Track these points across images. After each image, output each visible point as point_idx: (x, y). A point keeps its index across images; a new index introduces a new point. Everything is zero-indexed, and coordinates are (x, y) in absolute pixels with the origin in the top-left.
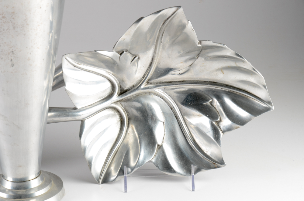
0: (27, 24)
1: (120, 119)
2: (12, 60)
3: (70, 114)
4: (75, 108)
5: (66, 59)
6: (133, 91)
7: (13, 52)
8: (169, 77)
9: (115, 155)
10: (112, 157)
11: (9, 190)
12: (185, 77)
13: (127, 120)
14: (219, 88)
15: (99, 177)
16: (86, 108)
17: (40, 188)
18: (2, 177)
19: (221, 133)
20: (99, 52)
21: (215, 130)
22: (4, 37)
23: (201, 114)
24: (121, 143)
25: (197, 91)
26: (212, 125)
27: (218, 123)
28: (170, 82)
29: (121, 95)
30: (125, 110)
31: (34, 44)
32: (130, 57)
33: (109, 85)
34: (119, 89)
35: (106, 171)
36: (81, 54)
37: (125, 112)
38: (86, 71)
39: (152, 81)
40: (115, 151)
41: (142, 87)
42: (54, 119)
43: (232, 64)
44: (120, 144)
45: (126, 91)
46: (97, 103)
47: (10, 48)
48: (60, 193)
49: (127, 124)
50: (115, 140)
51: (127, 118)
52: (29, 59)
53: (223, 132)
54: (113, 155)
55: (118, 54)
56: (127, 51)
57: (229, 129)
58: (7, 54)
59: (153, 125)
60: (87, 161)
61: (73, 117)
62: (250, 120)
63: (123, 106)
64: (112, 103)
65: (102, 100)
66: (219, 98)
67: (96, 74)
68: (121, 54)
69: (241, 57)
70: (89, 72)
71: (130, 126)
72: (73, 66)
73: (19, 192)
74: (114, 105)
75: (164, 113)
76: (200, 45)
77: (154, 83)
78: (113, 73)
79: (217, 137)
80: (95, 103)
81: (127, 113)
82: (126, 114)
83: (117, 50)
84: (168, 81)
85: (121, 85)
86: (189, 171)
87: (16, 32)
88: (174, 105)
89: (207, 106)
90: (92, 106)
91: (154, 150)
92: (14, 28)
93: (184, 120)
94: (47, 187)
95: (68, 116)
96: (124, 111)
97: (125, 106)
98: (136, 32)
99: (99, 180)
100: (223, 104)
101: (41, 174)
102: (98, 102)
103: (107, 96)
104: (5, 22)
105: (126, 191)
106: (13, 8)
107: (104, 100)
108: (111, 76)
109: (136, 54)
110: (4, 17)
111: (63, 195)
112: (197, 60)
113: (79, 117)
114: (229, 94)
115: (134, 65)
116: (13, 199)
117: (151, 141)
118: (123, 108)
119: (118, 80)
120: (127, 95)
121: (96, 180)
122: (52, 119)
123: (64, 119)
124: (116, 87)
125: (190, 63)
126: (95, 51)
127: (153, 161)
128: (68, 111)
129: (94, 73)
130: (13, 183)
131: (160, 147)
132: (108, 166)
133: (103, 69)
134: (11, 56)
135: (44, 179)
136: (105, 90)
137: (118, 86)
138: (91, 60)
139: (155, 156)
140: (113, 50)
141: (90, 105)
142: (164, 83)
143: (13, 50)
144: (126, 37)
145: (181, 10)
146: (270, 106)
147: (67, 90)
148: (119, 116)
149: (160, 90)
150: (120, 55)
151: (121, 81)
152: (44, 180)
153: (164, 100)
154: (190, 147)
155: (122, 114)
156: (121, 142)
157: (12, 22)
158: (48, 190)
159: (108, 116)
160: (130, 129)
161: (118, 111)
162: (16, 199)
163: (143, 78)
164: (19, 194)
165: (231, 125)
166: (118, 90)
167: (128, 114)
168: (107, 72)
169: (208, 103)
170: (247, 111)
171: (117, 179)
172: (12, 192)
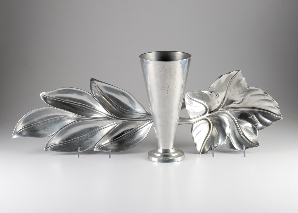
0: (176, 74)
1: (209, 125)
2: (167, 90)
3: (188, 120)
4: (190, 118)
5: (187, 94)
6: (216, 111)
8: (233, 105)
11: (161, 153)
12: (240, 105)
13: (212, 125)
14: (256, 110)
15: (200, 151)
16: (194, 118)
17: (174, 153)
19: (257, 130)
20: (202, 91)
21: (255, 130)
22: (165, 80)
23: (247, 122)
25: (246, 112)
26: (253, 127)
27: (256, 126)
28: (233, 108)
29: (210, 113)
32: (215, 95)
33: (204, 108)
38: (195, 101)
39: (224, 107)
41: (220, 110)
42: (180, 123)
43: (263, 98)
44: (209, 136)
45: (212, 111)
46: (199, 117)
47: (167, 85)
49: (212, 127)
50: (207, 134)
52: (175, 90)
53: (259, 130)
56: (214, 91)
57: (261, 129)
58: (166, 88)
59: (225, 128)
60: (195, 143)
61: (189, 122)
62: (271, 124)
65: (202, 115)
66: (256, 114)
68: (211, 93)
69: (267, 94)
71: (214, 128)
72: (189, 98)
73: (165, 154)
74: (206, 118)
75: (230, 122)
76: (248, 89)
77: (225, 108)
79: (255, 133)
83: (210, 91)
84: (232, 107)
85: (210, 109)
86: (242, 148)
87: (171, 77)
88: (235, 119)
89: (251, 118)
91: (225, 139)
92: (170, 75)
93: (239, 125)
95: (187, 121)
96: (211, 121)
97: (212, 119)
98: (219, 82)
99: (200, 153)
100: (258, 118)
103: (204, 113)
104: (167, 73)
105: (213, 157)
108: (206, 104)
109: (218, 93)
110: (166, 71)
112: (246, 97)
113: (192, 122)
114: (261, 113)
115: (216, 99)
117: (224, 134)
118: (210, 119)
120: (213, 113)
123: (185, 123)
124: (208, 109)
125: (242, 98)
126: (200, 91)
127: (225, 144)
130: (163, 150)
131: (228, 138)
132: (203, 147)
133: (202, 100)
136: (203, 111)
138: (198, 95)
139: (226, 141)
140: (208, 91)
141: (196, 117)
142: (230, 108)
143: (169, 86)
144: (214, 85)
145: (240, 72)
146: (281, 117)
147: (186, 109)
149: (228, 111)
151: (210, 107)
152: (176, 150)
153: (230, 116)
154: (243, 138)
155: (210, 123)
157: (169, 73)
158: (178, 154)
160: (214, 130)
161: (208, 121)
163: (220, 105)
165: (262, 127)
166: (209, 111)
167: (213, 123)
168: (204, 102)
169: (251, 117)
170: (270, 120)
171: (208, 152)
172: (163, 154)
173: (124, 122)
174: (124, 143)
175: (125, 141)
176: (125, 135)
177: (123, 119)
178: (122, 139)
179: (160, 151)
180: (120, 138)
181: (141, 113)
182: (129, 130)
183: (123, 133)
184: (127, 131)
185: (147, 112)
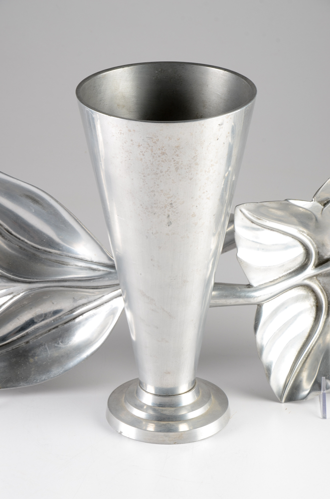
0: (197, 164)
1: (315, 304)
2: (169, 216)
3: (243, 294)
4: (249, 285)
5: (241, 211)
7: (171, 204)
9: (307, 358)
10: (301, 362)
11: (148, 406)
13: (326, 305)
15: (281, 392)
16: (266, 285)
17: (194, 406)
18: (139, 387)
20: (292, 201)
22: (161, 182)
24: (316, 340)
29: (320, 267)
30: (324, 289)
31: (204, 193)
33: (301, 250)
34: (316, 257)
35: (292, 383)
36: (265, 204)
37: (324, 292)
38: (269, 229)
40: (306, 353)
42: (217, 301)
44: (315, 342)
45: (327, 261)
46: (282, 279)
47: (168, 198)
48: (225, 415)
49: (327, 311)
50: (306, 335)
51: (327, 302)
52: (194, 215)
54: (303, 358)
55: (320, 205)
58: (162, 207)
60: (265, 367)
61: (246, 299)
63: (320, 283)
64: (305, 279)
65: (290, 273)
67: (283, 234)
68: (325, 205)
70: (273, 230)
72: (250, 222)
73: (165, 410)
74: (308, 282)
78: (309, 233)
80: (280, 278)
81: (327, 294)
82: (324, 295)
83: (319, 199)
85: (320, 251)
87: (180, 175)
90: (274, 282)
92: (177, 169)
94: (206, 405)
95: (240, 297)
96: (322, 292)
97: (324, 284)
99: (281, 397)
101: (197, 384)
102: (284, 276)
103: (297, 267)
104: (165, 160)
105: (324, 417)
106: (178, 139)
107: (293, 274)
108: (306, 237)
110: (163, 154)
111: (229, 418)
113: (255, 299)
116: (156, 422)
118: (320, 286)
119: (316, 243)
120: (327, 266)
121: (277, 396)
122: (215, 301)
123: (232, 301)
124: (312, 254)
126: (286, 200)
128: (239, 290)
129: (280, 233)
130: (156, 397)
132: (295, 376)
133: (293, 226)
134: (169, 211)
135: (200, 391)
136: (295, 259)
137: (316, 252)
138: (279, 213)
140: (313, 199)
141: (271, 282)
143: (172, 202)
147: (239, 258)
148: (314, 299)
150: (323, 207)
151: (320, 246)
152: (200, 394)
155: (319, 296)
156: (317, 338)
157: (174, 161)
158: (207, 409)
159: (297, 299)
161: (313, 291)
162: (161, 421)
164: (165, 414)
166: (315, 259)
168: (300, 231)
171: (310, 397)
172: (154, 410)
173: (31, 289)
174: (33, 356)
175: (38, 351)
176: (38, 329)
177: (30, 283)
178: (28, 342)
179: (148, 398)
180: (23, 337)
181: (92, 262)
182: (50, 313)
183: (31, 322)
184: (44, 316)
185: (110, 259)
